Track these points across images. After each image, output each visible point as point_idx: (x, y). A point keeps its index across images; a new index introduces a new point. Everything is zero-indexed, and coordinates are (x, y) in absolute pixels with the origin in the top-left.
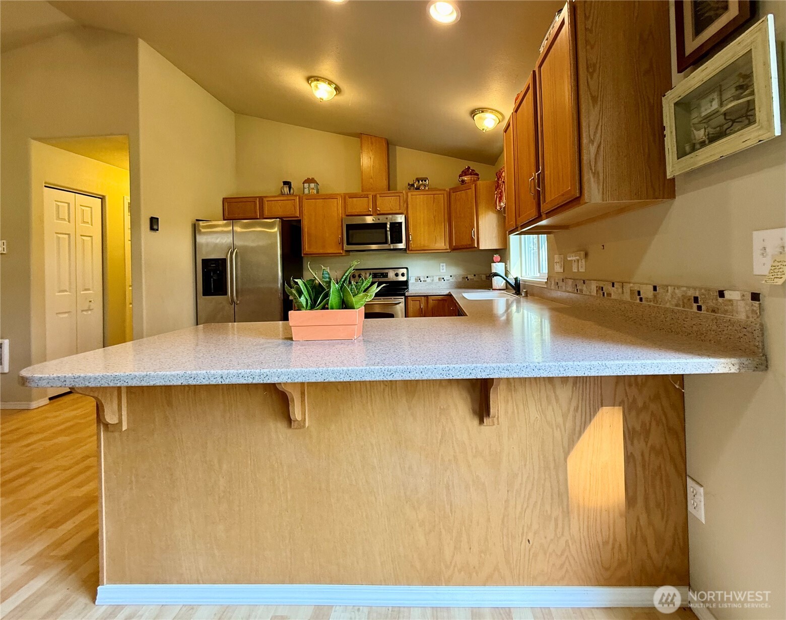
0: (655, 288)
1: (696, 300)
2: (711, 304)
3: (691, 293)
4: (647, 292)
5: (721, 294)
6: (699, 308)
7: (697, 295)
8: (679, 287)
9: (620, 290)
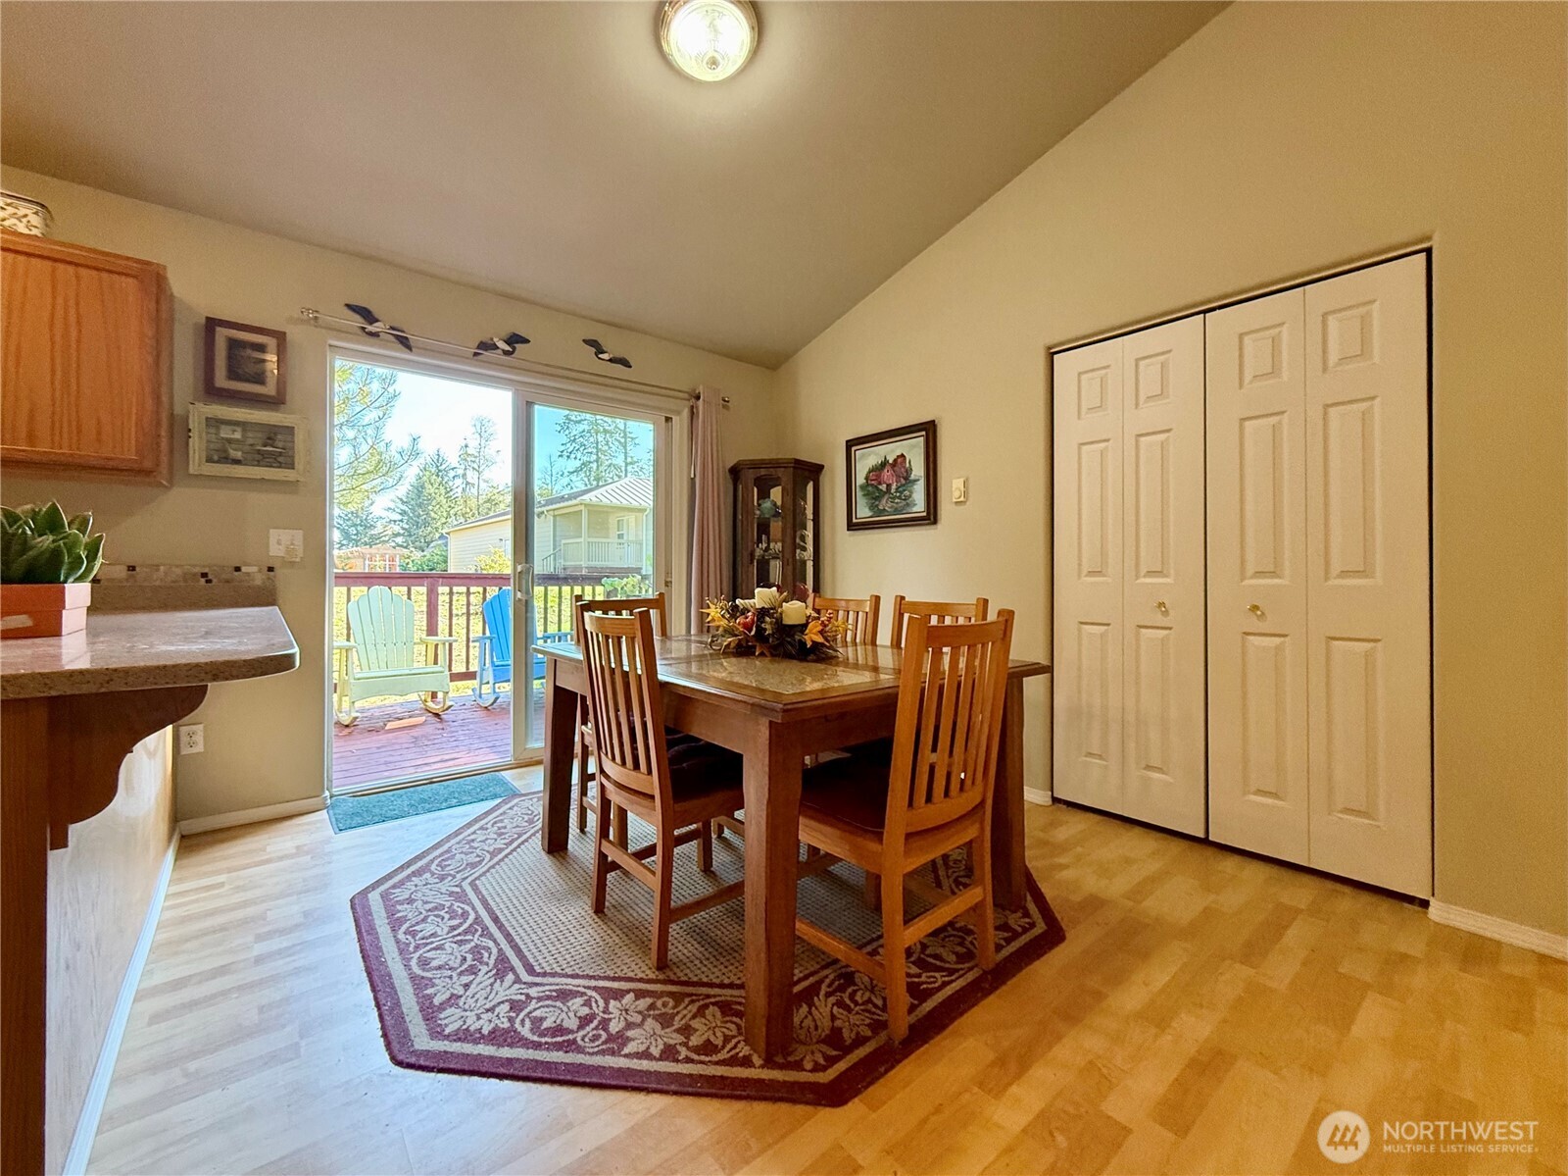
0: (132, 568)
1: (204, 575)
2: (224, 577)
3: (202, 570)
5: (238, 569)
6: (208, 581)
7: (206, 570)
8: (177, 566)
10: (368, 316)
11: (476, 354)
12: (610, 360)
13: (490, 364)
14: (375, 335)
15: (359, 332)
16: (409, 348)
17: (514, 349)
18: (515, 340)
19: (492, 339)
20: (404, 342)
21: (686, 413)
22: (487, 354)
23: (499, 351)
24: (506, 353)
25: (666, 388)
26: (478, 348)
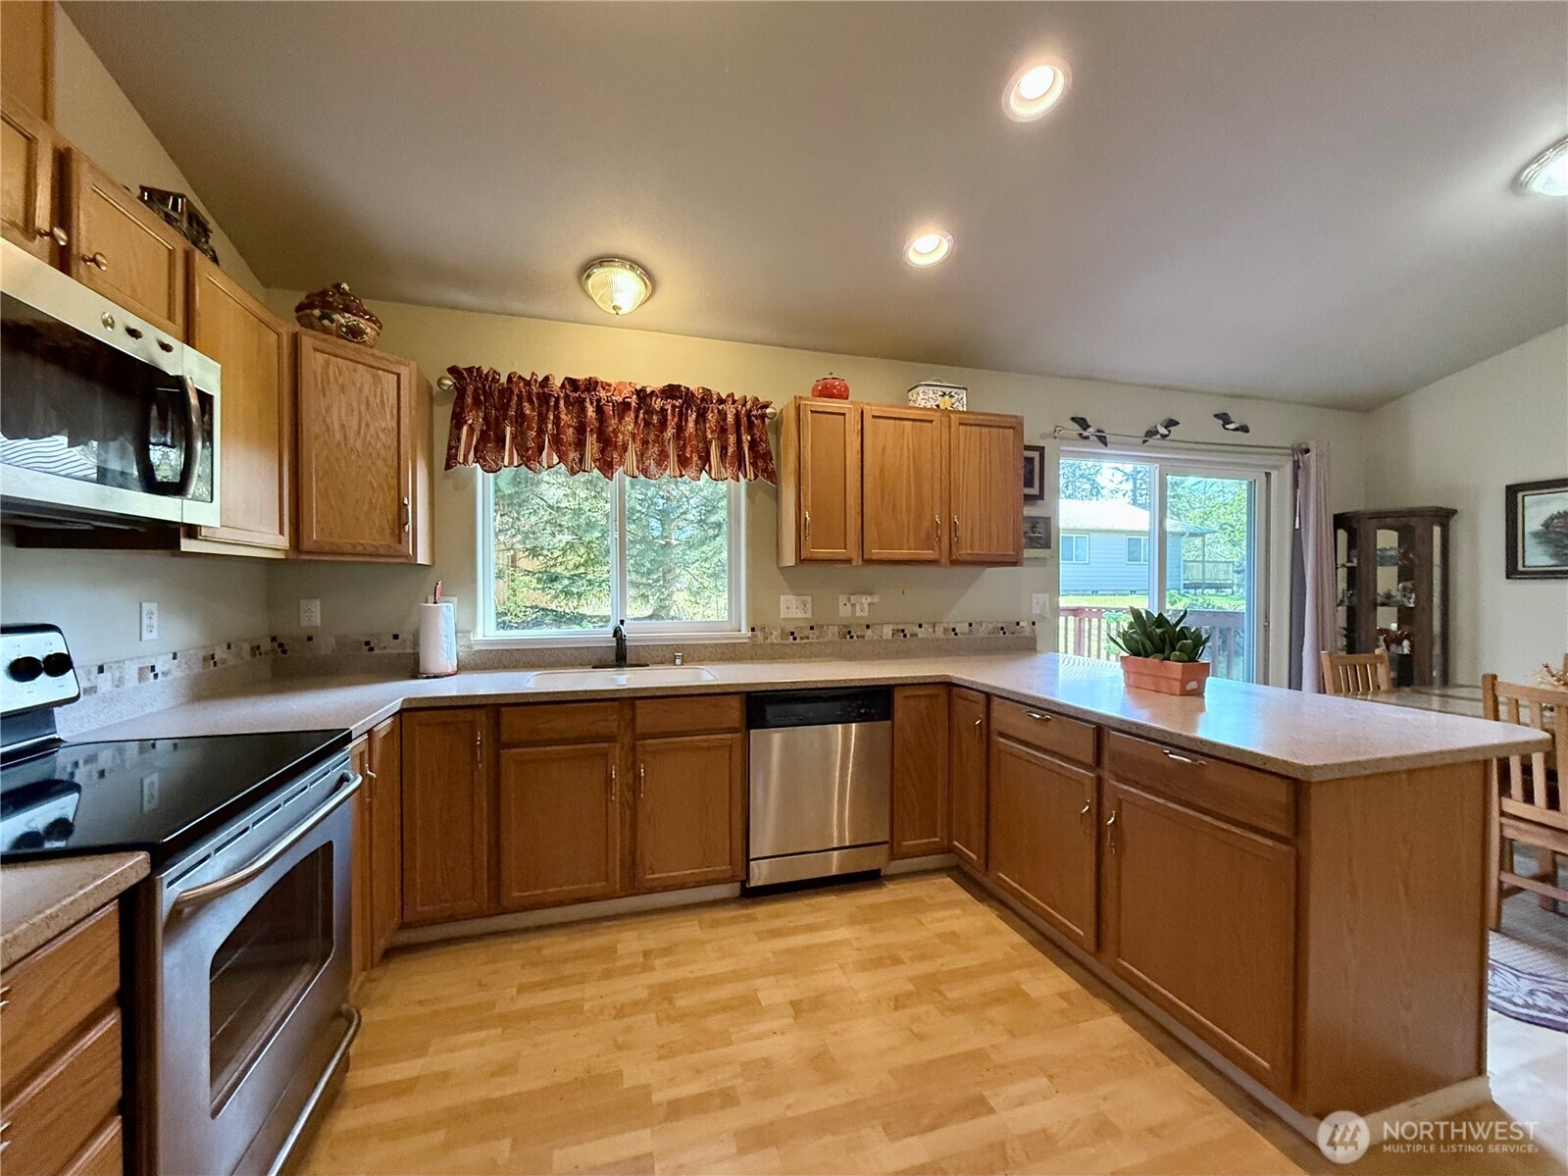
0: (970, 625)
1: (1002, 629)
2: (1012, 630)
3: (1000, 625)
4: (962, 628)
5: (1018, 624)
6: (1004, 633)
7: (1003, 625)
8: (991, 623)
9: (931, 630)
10: (1082, 423)
11: (1145, 441)
12: (1236, 429)
13: (1155, 448)
14: (1086, 438)
15: (1079, 438)
16: (1106, 444)
17: (1169, 431)
18: (1171, 423)
19: (1156, 427)
20: (1103, 440)
21: (1289, 468)
22: (1151, 441)
23: (1159, 436)
24: (1164, 436)
25: (1273, 447)
26: (1146, 436)
